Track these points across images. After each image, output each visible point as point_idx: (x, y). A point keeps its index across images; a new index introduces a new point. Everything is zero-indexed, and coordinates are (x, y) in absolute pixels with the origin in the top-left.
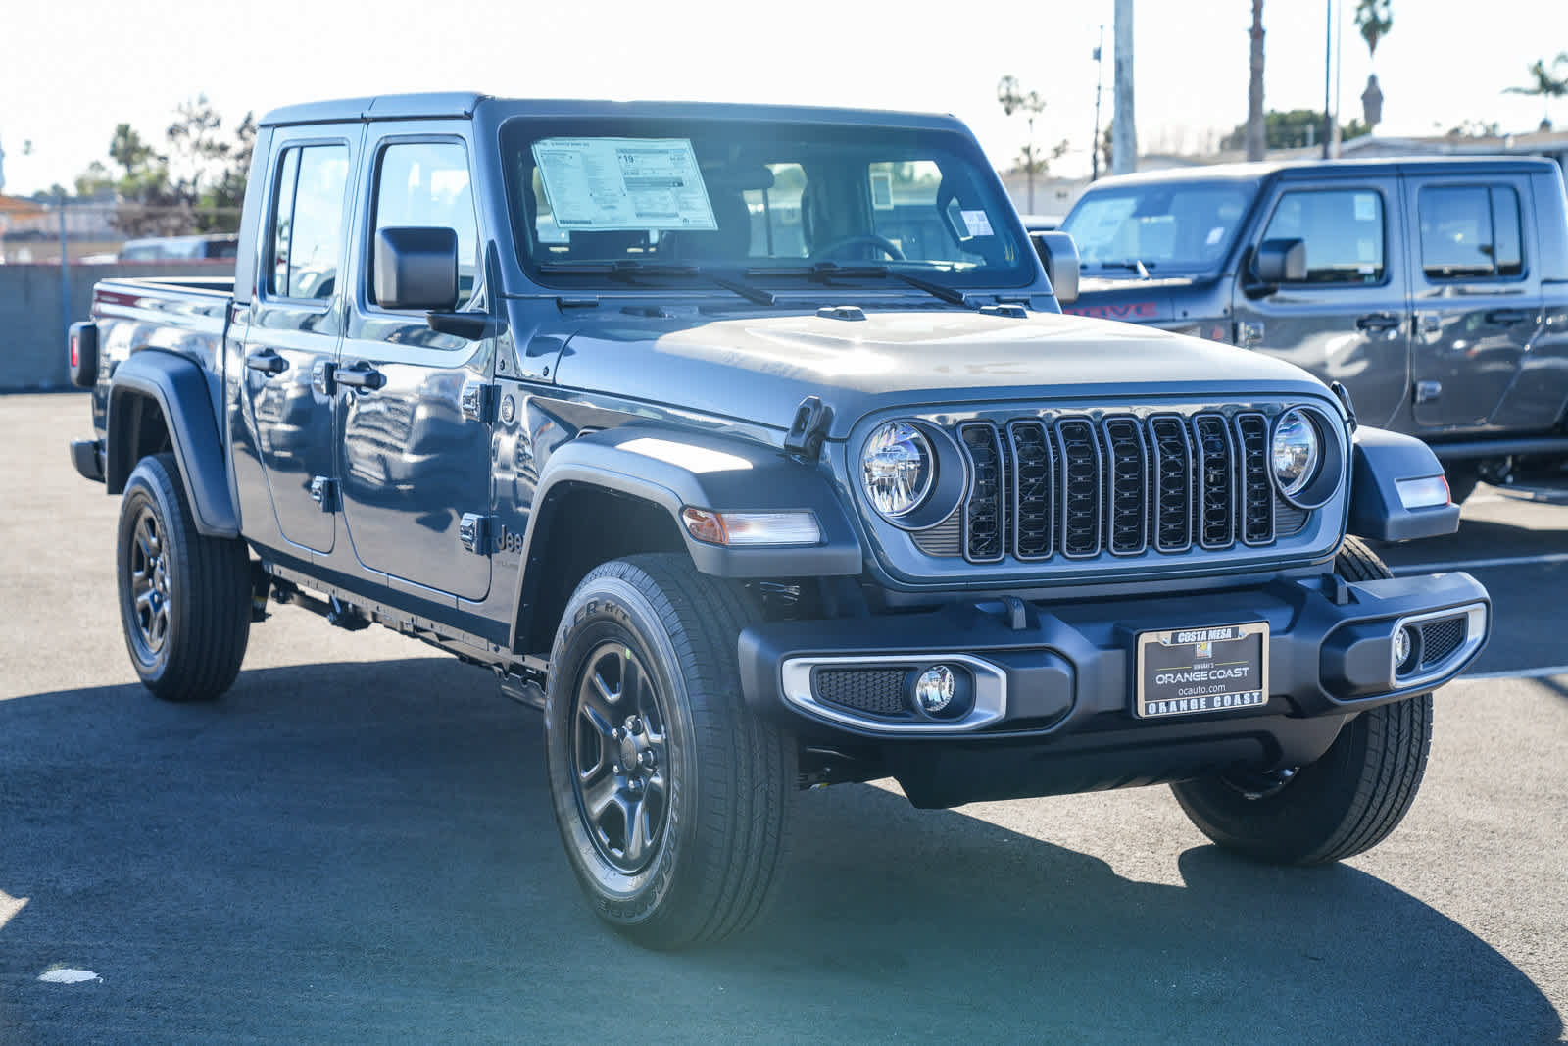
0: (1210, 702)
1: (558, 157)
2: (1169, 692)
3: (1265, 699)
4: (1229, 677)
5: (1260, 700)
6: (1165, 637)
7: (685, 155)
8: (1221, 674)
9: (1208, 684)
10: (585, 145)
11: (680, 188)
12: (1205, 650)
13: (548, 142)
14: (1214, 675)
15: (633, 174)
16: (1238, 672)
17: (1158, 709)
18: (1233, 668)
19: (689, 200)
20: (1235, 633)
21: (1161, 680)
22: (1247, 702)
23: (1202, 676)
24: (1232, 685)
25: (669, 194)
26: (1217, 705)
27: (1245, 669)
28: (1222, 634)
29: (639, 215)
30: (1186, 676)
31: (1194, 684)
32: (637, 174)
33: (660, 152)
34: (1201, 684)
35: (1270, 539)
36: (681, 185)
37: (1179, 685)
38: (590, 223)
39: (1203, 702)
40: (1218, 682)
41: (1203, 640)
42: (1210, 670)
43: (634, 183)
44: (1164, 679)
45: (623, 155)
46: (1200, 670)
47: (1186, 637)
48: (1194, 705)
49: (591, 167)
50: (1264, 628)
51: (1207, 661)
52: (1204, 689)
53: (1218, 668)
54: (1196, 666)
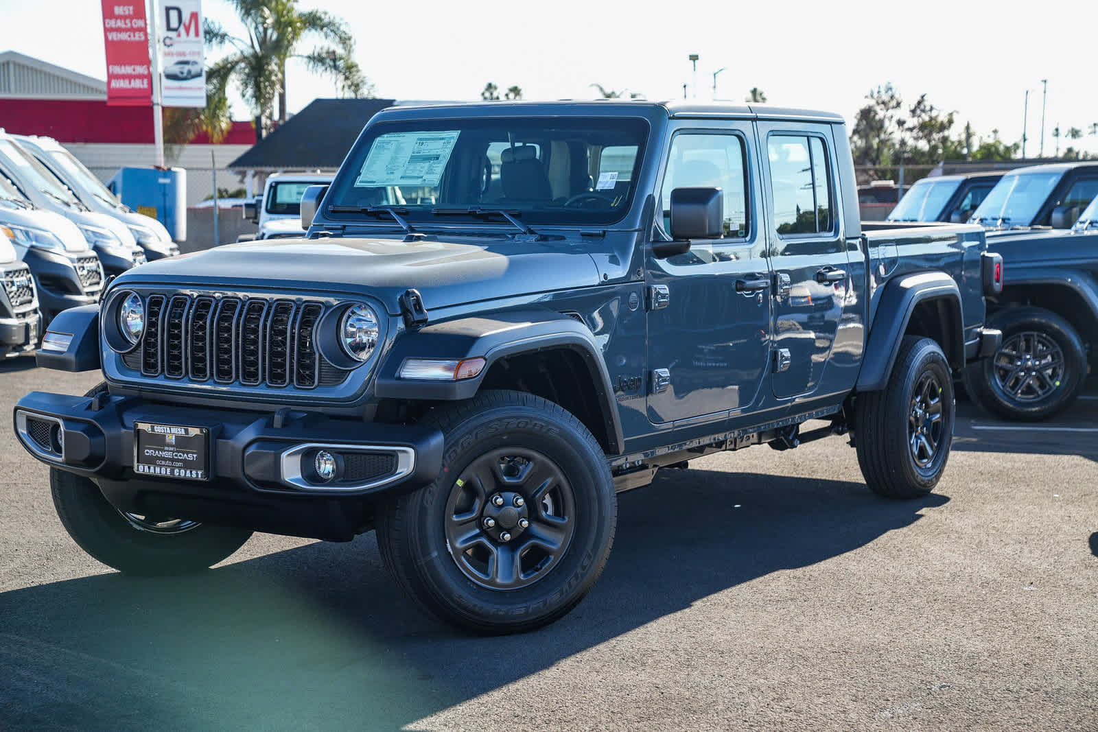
0: (172, 472)
2: (151, 461)
4: (185, 459)
6: (148, 427)
8: (180, 456)
9: (172, 460)
12: (171, 439)
14: (176, 455)
16: (191, 457)
17: (144, 470)
18: (188, 453)
20: (187, 432)
21: (147, 452)
22: (194, 476)
23: (169, 455)
24: (186, 464)
26: (176, 474)
27: (195, 456)
28: (180, 431)
30: (160, 453)
31: (165, 459)
34: (169, 459)
37: (156, 458)
39: (168, 470)
40: (178, 460)
41: (170, 433)
42: (174, 452)
46: (168, 451)
47: (159, 429)
48: (164, 472)
51: (172, 446)
52: (169, 463)
53: (179, 452)
54: (166, 448)
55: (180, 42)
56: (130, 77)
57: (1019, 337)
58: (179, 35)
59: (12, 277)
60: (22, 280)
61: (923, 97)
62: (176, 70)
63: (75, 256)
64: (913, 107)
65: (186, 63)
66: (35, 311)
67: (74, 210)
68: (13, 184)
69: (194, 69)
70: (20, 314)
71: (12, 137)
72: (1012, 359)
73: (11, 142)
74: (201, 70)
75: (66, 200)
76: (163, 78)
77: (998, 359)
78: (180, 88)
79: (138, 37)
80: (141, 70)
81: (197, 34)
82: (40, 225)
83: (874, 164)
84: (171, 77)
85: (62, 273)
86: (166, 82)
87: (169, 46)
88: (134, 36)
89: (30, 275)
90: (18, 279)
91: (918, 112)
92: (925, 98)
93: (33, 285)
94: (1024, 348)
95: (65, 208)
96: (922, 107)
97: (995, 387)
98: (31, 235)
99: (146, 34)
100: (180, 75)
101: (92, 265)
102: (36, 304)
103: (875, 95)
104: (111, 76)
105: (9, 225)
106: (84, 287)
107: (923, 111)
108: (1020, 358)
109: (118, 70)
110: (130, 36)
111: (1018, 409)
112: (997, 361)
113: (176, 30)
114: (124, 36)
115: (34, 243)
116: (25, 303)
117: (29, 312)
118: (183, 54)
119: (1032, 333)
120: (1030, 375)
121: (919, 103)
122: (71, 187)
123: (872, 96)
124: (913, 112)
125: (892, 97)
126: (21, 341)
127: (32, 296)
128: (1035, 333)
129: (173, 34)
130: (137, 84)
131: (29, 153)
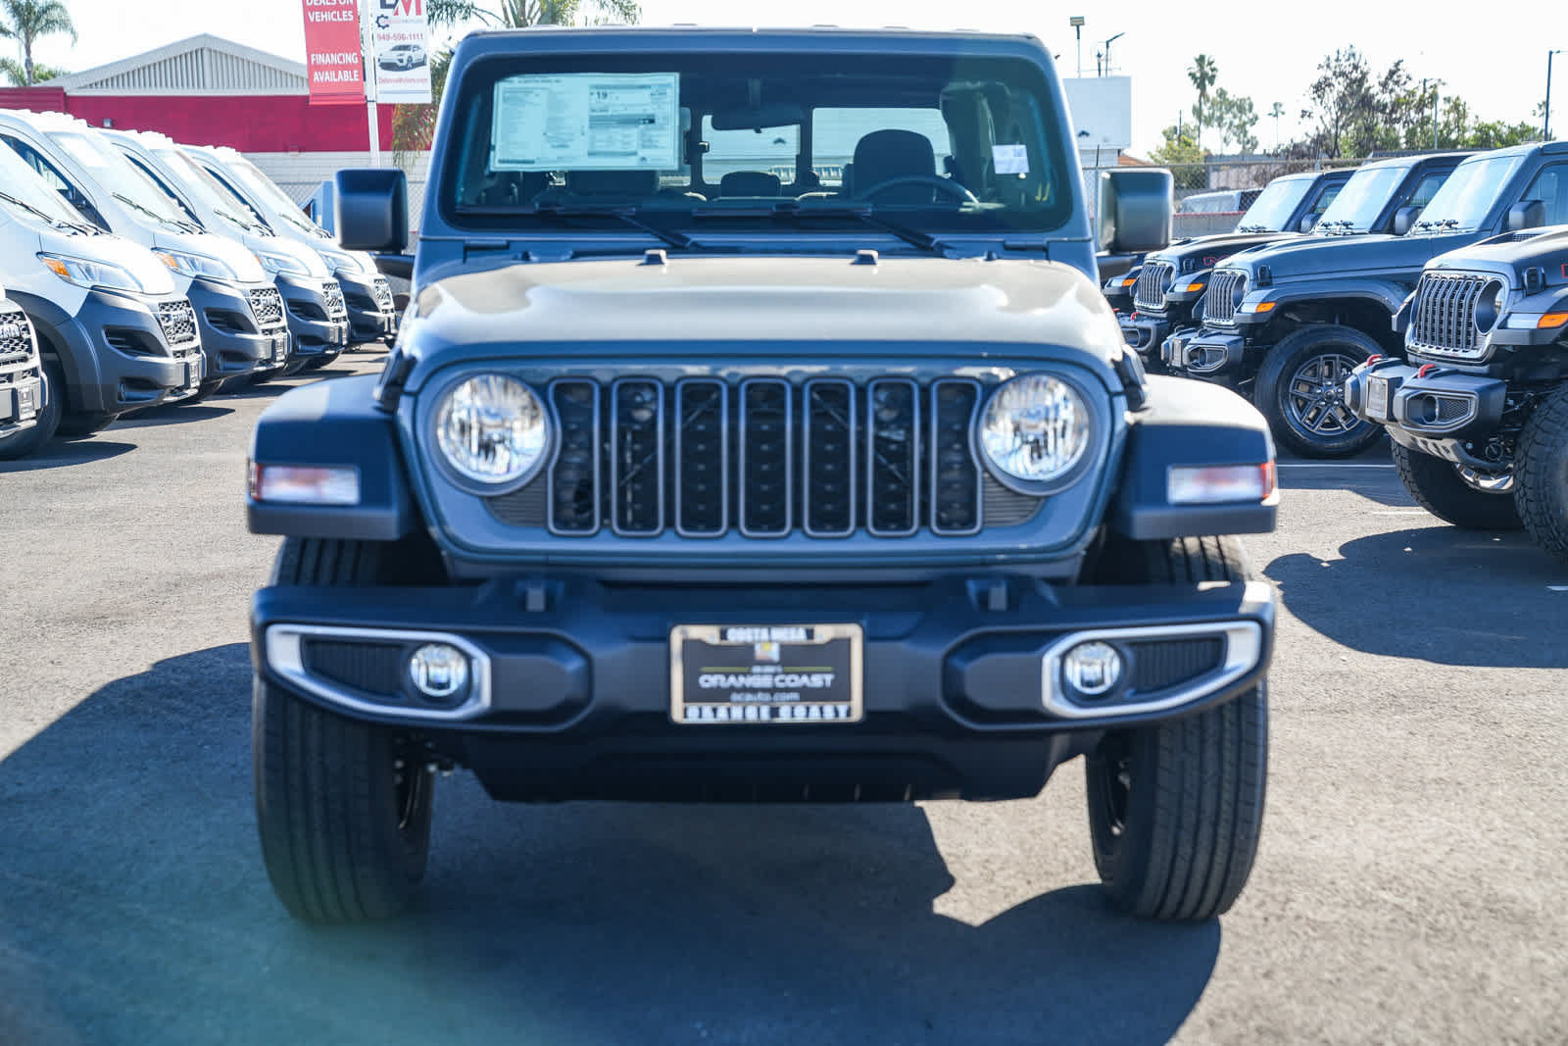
0: (774, 712)
1: (520, 95)
2: (717, 696)
3: (857, 715)
4: (804, 685)
5: (849, 713)
6: (708, 634)
7: (668, 91)
8: (792, 681)
9: (773, 690)
10: (557, 81)
11: (650, 126)
13: (516, 79)
14: (782, 681)
15: (601, 111)
16: (817, 681)
17: (701, 715)
18: (809, 674)
19: (655, 139)
20: (810, 634)
21: (706, 681)
22: (830, 716)
23: (766, 682)
24: (807, 695)
25: (634, 132)
26: (784, 716)
27: (826, 677)
28: (795, 635)
29: (591, 154)
30: (742, 679)
31: (754, 691)
32: (606, 111)
33: (642, 87)
34: (764, 690)
35: (973, 527)
36: (652, 121)
37: (732, 689)
38: (532, 162)
39: (764, 710)
40: (787, 690)
41: (768, 640)
42: (775, 674)
43: (599, 121)
44: (709, 681)
45: (596, 91)
46: (762, 674)
47: (738, 635)
48: (754, 713)
49: (556, 104)
50: (853, 632)
51: (770, 663)
52: (767, 697)
53: (787, 673)
54: (756, 669)
55: (398, 22)
56: (336, 68)
57: (1319, 360)
58: (396, 13)
59: (167, 310)
60: (181, 313)
61: (1397, 64)
62: (394, 57)
63: (249, 287)
64: (1383, 79)
65: (406, 48)
66: (197, 349)
67: (254, 233)
68: (181, 204)
69: (416, 56)
70: (179, 352)
71: (179, 147)
72: (1312, 386)
73: (179, 153)
74: (425, 56)
75: (244, 222)
76: (378, 68)
77: (1296, 386)
78: (400, 80)
79: (347, 16)
80: (350, 58)
81: (419, 12)
82: (208, 252)
83: (1331, 157)
84: (388, 66)
85: (232, 307)
86: (382, 73)
87: (384, 28)
88: (341, 17)
89: (191, 309)
90: (175, 313)
91: (1391, 85)
92: (1401, 66)
93: (195, 320)
94: (1326, 372)
95: (244, 232)
96: (1395, 78)
97: (1292, 420)
98: (197, 263)
99: (355, 14)
100: (400, 64)
101: (271, 299)
102: (197, 341)
103: (1333, 64)
104: (313, 68)
105: (172, 252)
106: (259, 324)
107: (1397, 83)
108: (1320, 385)
109: (321, 59)
110: (335, 16)
111: (1317, 443)
112: (1293, 388)
113: (392, 6)
114: (328, 16)
115: (200, 273)
116: (185, 341)
117: (189, 350)
118: (402, 37)
119: (1334, 355)
120: (1333, 405)
121: (1392, 73)
122: (255, 207)
123: (1328, 66)
124: (1384, 85)
125: (1356, 67)
126: (181, 383)
127: (194, 332)
128: (1338, 356)
129: (388, 12)
130: (345, 76)
131: (199, 164)
